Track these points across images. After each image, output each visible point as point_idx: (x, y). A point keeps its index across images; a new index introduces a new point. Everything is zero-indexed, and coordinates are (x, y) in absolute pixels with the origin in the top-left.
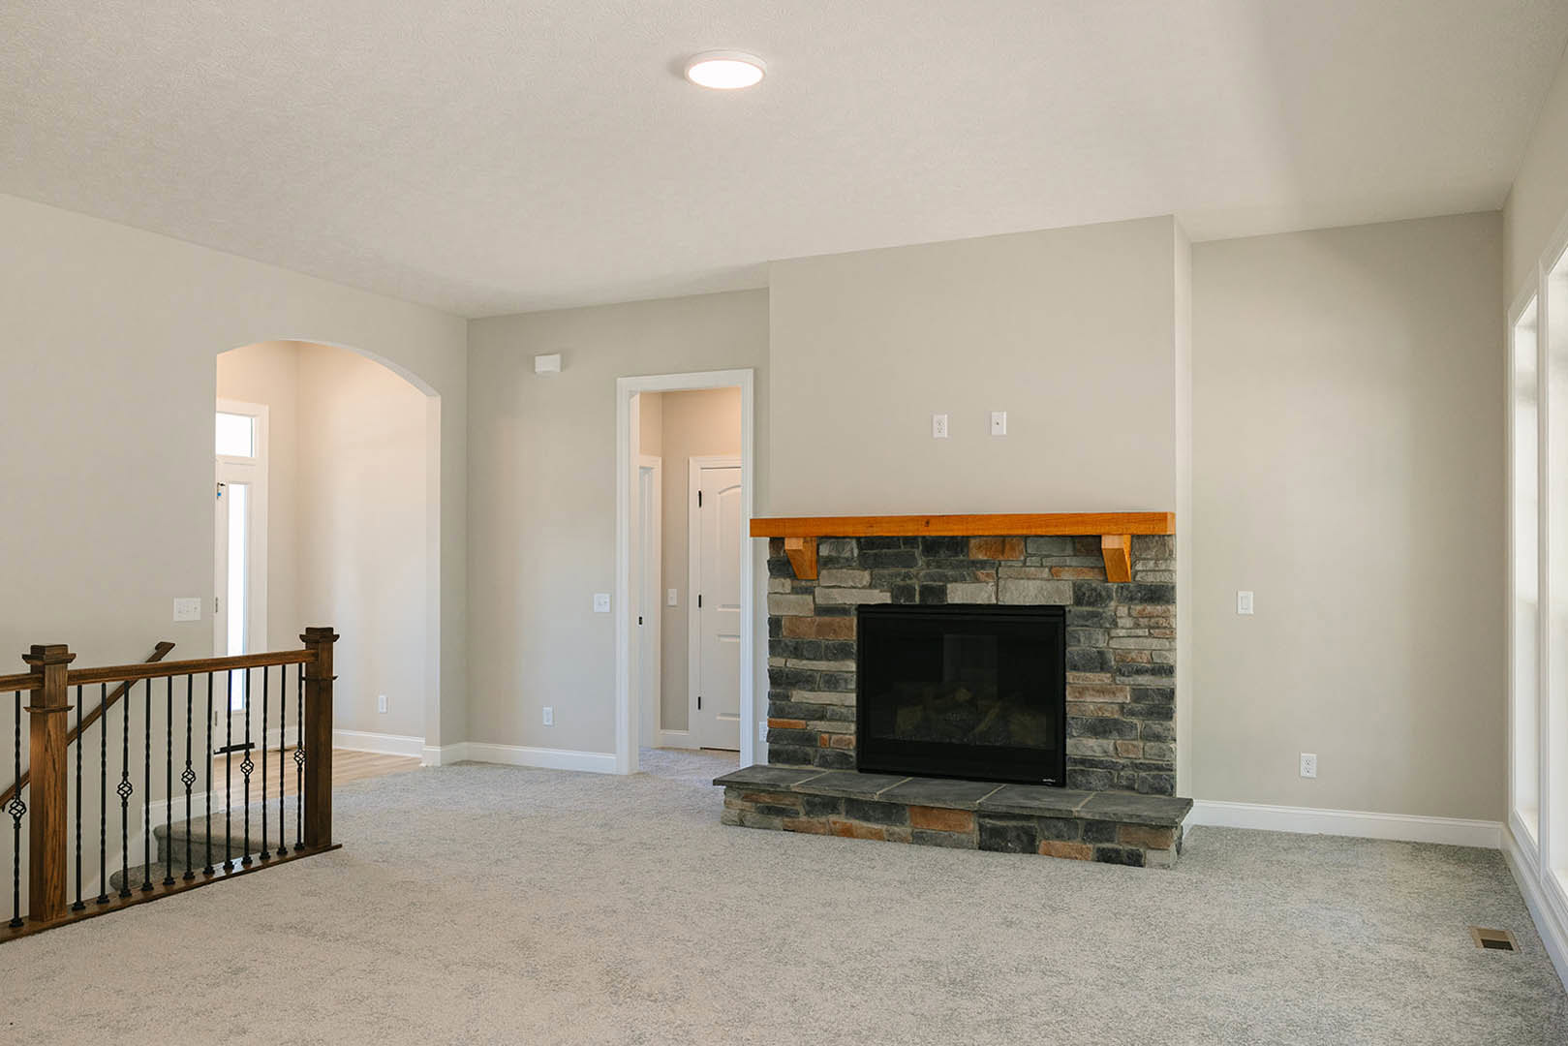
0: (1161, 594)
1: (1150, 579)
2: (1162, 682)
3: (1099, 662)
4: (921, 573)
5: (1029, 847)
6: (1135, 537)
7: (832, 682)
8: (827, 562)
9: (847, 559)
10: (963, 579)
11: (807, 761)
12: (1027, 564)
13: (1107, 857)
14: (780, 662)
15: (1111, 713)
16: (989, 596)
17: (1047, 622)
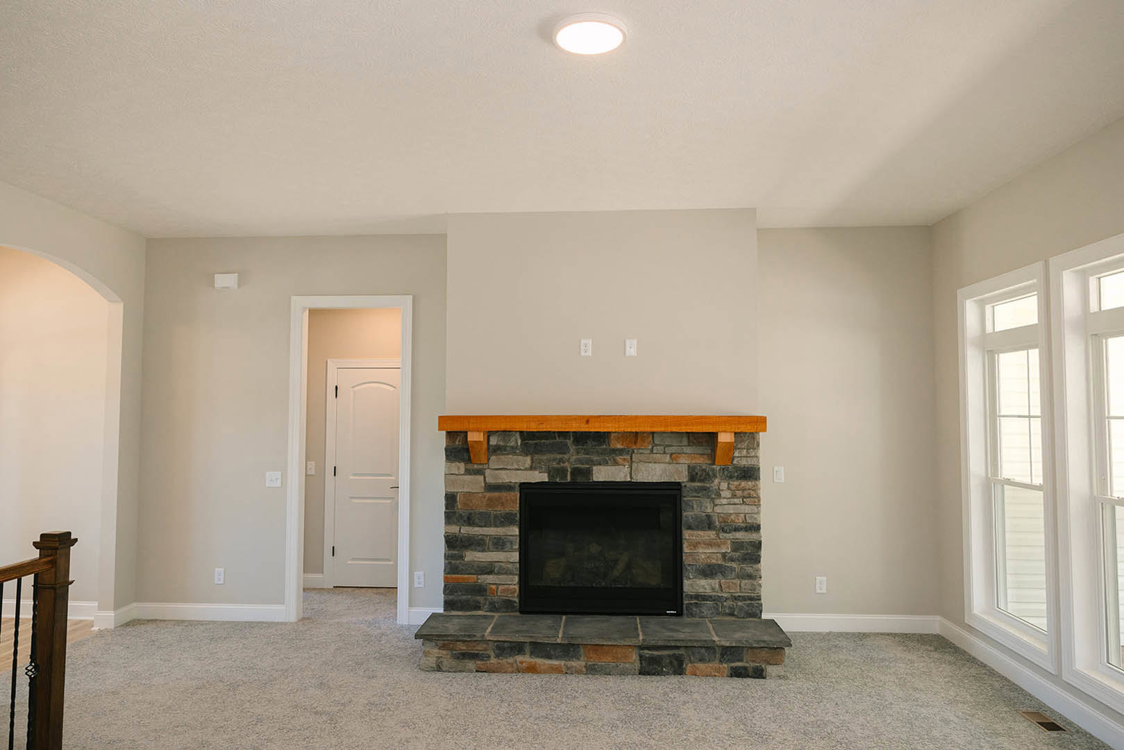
0: (750, 473)
1: (744, 462)
2: (753, 536)
3: (708, 523)
4: (572, 458)
5: (678, 670)
6: (738, 433)
7: (499, 544)
8: (496, 450)
9: (512, 447)
10: (605, 463)
11: (478, 608)
12: (655, 451)
13: (737, 673)
14: (454, 529)
15: (717, 560)
16: (626, 476)
17: (669, 495)
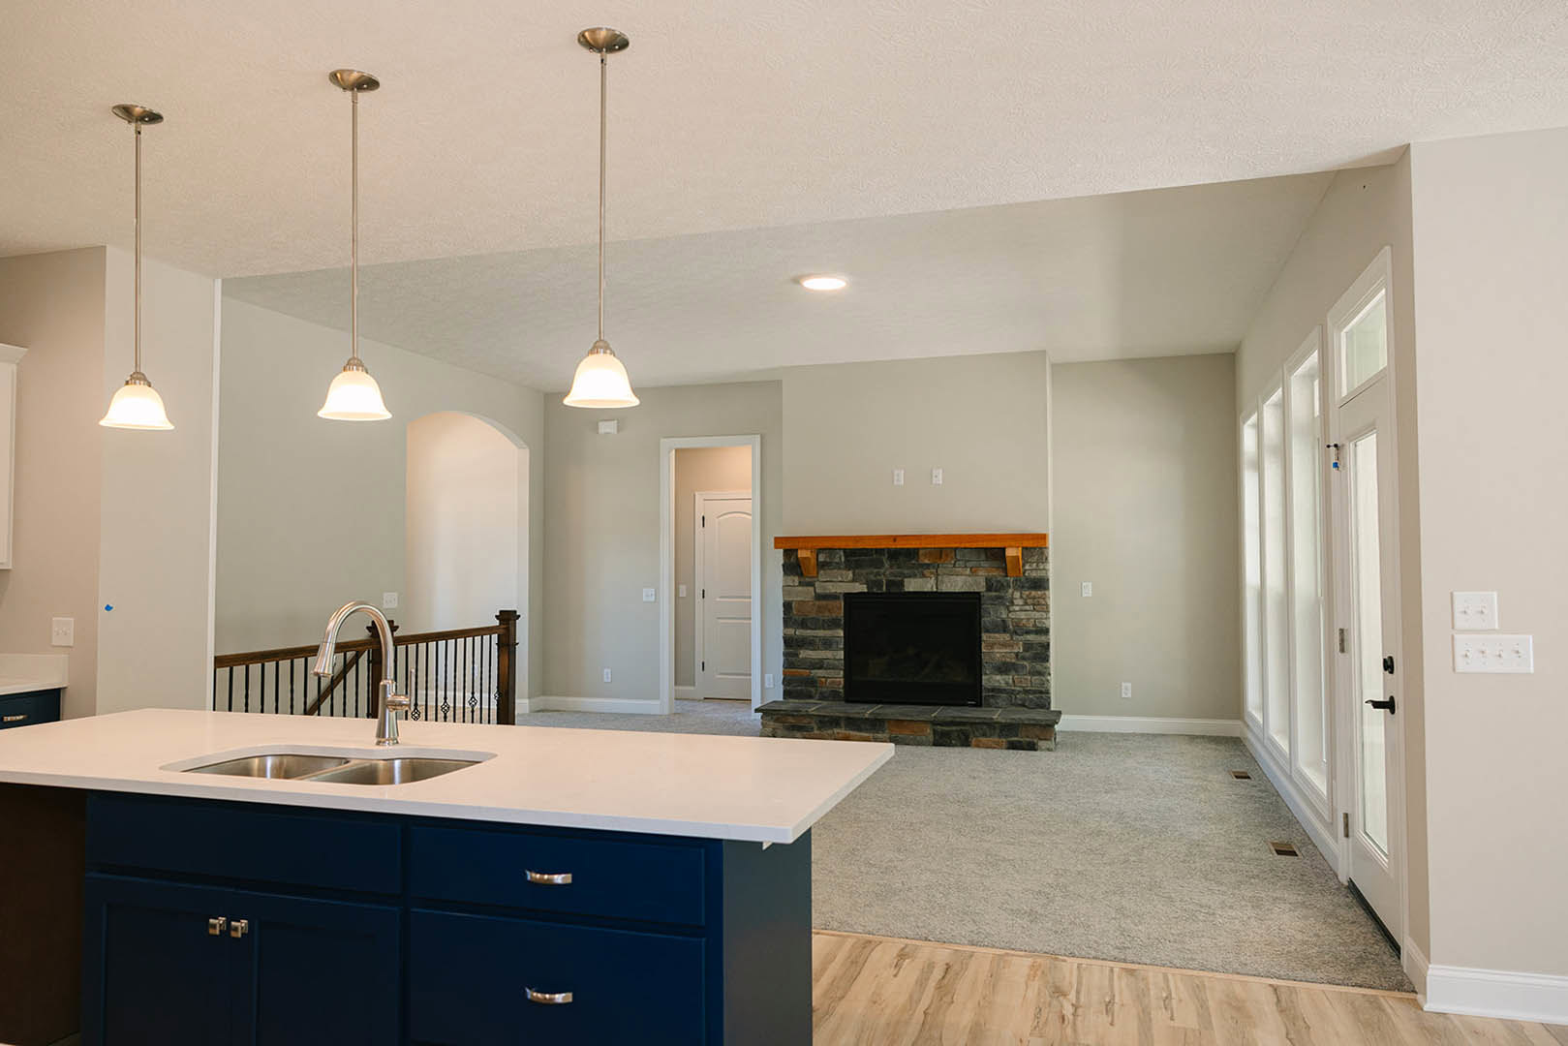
0: (1041, 584)
1: (1034, 574)
2: (1042, 638)
3: (1003, 627)
4: (887, 572)
5: (965, 742)
6: (1025, 549)
7: (827, 644)
8: (822, 566)
9: (837, 563)
10: (915, 576)
11: (811, 697)
12: (957, 566)
13: (1013, 746)
14: (791, 631)
15: (1011, 659)
16: (932, 587)
17: (969, 603)
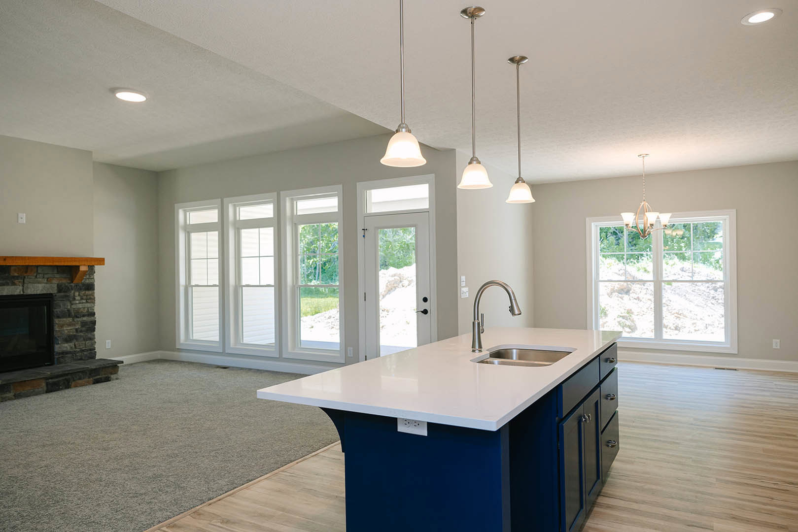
0: (90, 287)
1: (87, 281)
2: (92, 318)
3: (68, 314)
6: (88, 266)
12: (38, 277)
15: (73, 333)
16: (20, 292)
17: (47, 300)
